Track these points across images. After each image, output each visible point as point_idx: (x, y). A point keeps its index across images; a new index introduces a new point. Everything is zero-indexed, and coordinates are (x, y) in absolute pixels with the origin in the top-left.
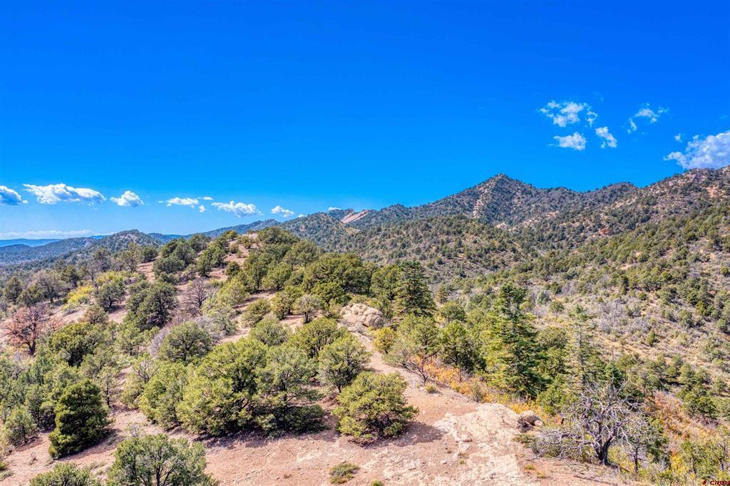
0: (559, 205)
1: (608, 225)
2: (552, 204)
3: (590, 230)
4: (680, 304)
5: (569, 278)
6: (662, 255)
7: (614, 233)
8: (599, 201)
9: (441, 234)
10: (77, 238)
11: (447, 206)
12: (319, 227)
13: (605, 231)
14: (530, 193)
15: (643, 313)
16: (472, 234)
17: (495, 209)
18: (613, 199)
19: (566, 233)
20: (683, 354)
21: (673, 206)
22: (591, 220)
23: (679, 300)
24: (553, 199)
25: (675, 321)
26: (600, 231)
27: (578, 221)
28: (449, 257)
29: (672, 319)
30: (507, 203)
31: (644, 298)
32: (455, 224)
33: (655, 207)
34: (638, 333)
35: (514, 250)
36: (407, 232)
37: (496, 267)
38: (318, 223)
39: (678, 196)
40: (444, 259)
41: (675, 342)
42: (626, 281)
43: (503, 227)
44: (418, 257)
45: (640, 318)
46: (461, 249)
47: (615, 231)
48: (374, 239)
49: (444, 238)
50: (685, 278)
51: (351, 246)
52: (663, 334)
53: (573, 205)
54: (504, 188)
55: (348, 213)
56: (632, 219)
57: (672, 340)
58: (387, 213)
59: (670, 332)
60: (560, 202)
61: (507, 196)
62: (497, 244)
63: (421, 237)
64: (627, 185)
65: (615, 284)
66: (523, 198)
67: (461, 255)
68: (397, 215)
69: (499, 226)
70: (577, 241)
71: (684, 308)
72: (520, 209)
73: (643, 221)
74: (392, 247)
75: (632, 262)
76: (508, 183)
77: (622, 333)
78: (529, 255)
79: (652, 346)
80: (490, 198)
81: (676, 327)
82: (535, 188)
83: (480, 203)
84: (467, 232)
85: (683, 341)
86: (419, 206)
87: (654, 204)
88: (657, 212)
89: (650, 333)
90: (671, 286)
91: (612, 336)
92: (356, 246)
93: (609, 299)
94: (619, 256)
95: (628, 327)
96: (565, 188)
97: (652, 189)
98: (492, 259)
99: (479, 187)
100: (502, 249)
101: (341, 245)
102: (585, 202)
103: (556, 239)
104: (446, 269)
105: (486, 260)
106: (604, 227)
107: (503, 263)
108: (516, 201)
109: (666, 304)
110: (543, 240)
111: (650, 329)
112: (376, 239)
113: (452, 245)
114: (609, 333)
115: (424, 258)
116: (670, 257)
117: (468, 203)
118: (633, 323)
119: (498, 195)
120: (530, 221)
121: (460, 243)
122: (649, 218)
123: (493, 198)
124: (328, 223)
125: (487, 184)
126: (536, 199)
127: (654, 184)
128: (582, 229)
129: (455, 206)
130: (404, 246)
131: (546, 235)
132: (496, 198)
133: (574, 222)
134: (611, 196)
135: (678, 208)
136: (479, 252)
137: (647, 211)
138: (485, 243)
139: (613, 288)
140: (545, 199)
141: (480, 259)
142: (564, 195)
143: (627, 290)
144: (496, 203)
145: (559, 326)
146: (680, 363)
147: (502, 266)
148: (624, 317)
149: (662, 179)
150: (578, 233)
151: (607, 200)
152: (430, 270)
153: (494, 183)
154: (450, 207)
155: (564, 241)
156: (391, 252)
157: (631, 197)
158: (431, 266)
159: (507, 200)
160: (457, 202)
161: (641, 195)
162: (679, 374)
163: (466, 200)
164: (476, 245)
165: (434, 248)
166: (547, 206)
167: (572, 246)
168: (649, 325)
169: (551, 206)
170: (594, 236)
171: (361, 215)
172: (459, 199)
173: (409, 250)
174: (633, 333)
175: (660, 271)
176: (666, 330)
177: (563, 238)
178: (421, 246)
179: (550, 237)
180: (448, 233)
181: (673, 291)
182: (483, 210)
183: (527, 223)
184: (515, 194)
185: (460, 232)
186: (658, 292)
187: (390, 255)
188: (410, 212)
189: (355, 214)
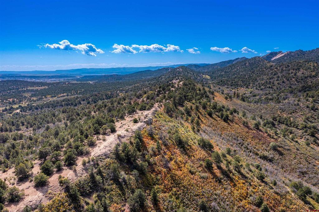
10: (166, 68)
12: (255, 63)
38: (255, 61)
55: (279, 53)
58: (293, 54)
189: (283, 53)
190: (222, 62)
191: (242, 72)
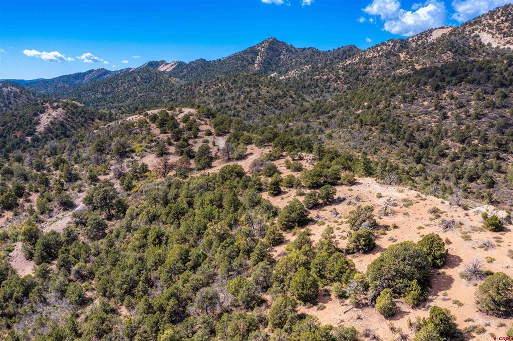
0: (310, 60)
1: (343, 78)
2: (306, 59)
3: (333, 81)
4: (387, 133)
5: (330, 118)
6: (378, 105)
7: (347, 83)
8: (335, 58)
9: (245, 86)
11: (237, 61)
12: (151, 77)
13: (341, 82)
14: (292, 52)
15: (370, 138)
16: (265, 86)
17: (269, 63)
18: (344, 56)
19: (319, 83)
20: (388, 157)
21: (380, 65)
22: (333, 75)
23: (386, 131)
24: (307, 56)
25: (384, 141)
26: (339, 82)
27: (325, 75)
28: (254, 103)
29: (383, 140)
30: (277, 58)
31: (370, 130)
32: (253, 79)
33: (370, 66)
34: (368, 148)
35: (291, 97)
36: (222, 85)
37: (282, 108)
38: (150, 75)
39: (383, 59)
40: (251, 104)
41: (384, 151)
42: (361, 121)
43: (275, 75)
44: (234, 102)
45: (369, 141)
46: (260, 97)
47: (347, 82)
48: (198, 88)
49: (247, 89)
50: (389, 118)
51: (183, 94)
52: (379, 148)
53: (319, 60)
54: (275, 47)
55: (162, 64)
56: (357, 73)
57: (383, 151)
58: (194, 65)
59: (383, 147)
60: (311, 58)
61: (277, 53)
62: (281, 93)
63: (232, 88)
64: (353, 47)
65: (355, 122)
66: (287, 54)
67: (260, 101)
68: (202, 67)
69: (272, 75)
70: (325, 88)
71: (388, 134)
72: (285, 63)
73: (364, 75)
74: (214, 95)
75: (363, 109)
76: (277, 44)
77: (362, 149)
78: (300, 99)
79: (375, 154)
80: (266, 55)
81: (385, 144)
82: (294, 48)
83: (259, 58)
84: (262, 85)
85: (388, 151)
86: (216, 60)
87: (370, 64)
88: (371, 69)
89: (374, 148)
90: (383, 123)
91: (358, 150)
92: (187, 94)
93: (354, 131)
94: (356, 105)
95: (364, 146)
96: (314, 48)
97: (368, 52)
98: (279, 103)
99: (258, 47)
100: (284, 96)
101: (177, 94)
102: (327, 58)
103: (313, 87)
104: (252, 110)
105: (276, 104)
106: (341, 79)
107: (286, 105)
108: (282, 56)
109: (381, 133)
110: (305, 88)
111: (373, 146)
112: (200, 89)
113: (254, 94)
114: (356, 149)
115: (237, 103)
116: (381, 106)
117: (251, 58)
118: (366, 144)
119: (270, 54)
120: (293, 72)
121: (259, 93)
122: (367, 73)
123: (268, 55)
124: (157, 74)
125: (263, 45)
126: (295, 56)
127: (370, 48)
128: (328, 80)
129: (243, 61)
130: (222, 95)
131: (307, 84)
132: (270, 55)
133: (323, 76)
134: (343, 54)
135: (383, 67)
136: (271, 99)
137: (365, 68)
138: (274, 93)
139: (355, 124)
140: (302, 56)
141: (272, 103)
142: (313, 53)
143: (362, 126)
144: (269, 59)
145: (333, 146)
146: (387, 161)
147: (285, 107)
148: (362, 140)
149: (374, 45)
150: (326, 83)
151: (340, 57)
152: (243, 111)
153: (267, 44)
154: (239, 62)
155: (318, 88)
156: (214, 99)
157: (356, 57)
158: (243, 108)
159: (276, 56)
160: (243, 58)
161: (362, 55)
162: (386, 166)
163: (250, 56)
164: (269, 94)
165: (242, 96)
166: (303, 61)
167: (323, 91)
168: (373, 144)
169: (306, 61)
170: (335, 85)
171: (172, 65)
172: (245, 56)
173: (226, 98)
174: (366, 148)
175: (378, 115)
176: (380, 146)
177: (317, 86)
178: (234, 94)
179: (309, 86)
180: (250, 86)
181: (384, 126)
182: (262, 63)
183: (292, 74)
184: (281, 52)
185: (258, 85)
186: (377, 127)
187: (214, 101)
188: (210, 64)
189: (167, 64)
190: (64, 76)
191: (140, 93)
